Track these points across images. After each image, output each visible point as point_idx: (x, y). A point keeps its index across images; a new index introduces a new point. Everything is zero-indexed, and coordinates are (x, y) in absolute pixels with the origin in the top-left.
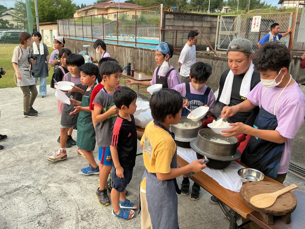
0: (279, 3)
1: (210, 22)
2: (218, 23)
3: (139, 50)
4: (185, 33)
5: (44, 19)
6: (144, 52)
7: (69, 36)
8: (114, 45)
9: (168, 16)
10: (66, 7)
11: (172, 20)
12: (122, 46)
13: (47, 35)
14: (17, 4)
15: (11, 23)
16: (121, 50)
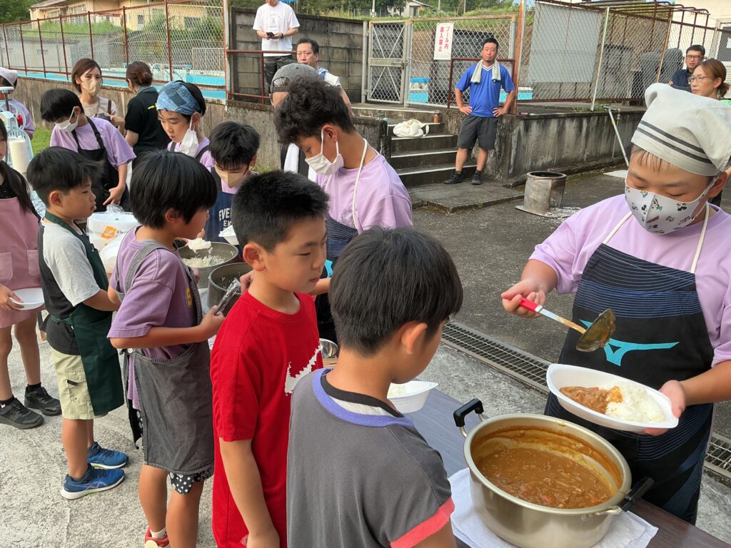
9: (242, 19)
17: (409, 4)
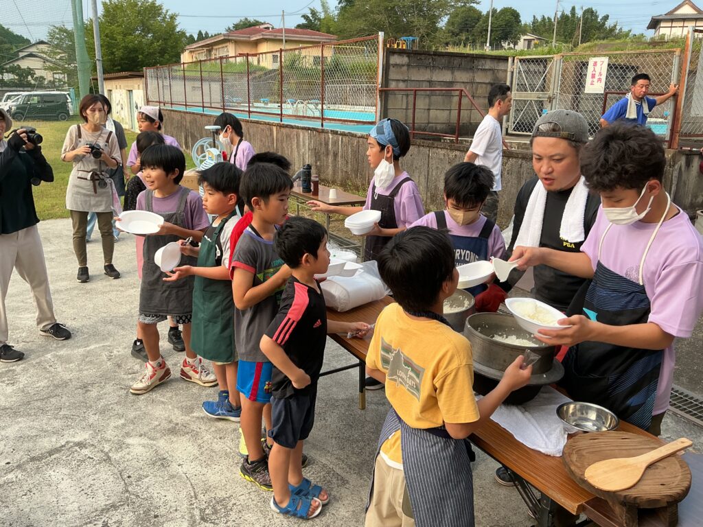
0: (649, 28)
1: (491, 72)
2: (509, 74)
3: (331, 136)
4: (434, 97)
5: (114, 66)
6: (342, 139)
7: (172, 104)
8: (272, 125)
9: (395, 59)
10: (165, 39)
11: (405, 68)
12: (292, 127)
13: (121, 102)
14: (54, 32)
15: (38, 74)
16: (288, 136)
17: (523, 38)
